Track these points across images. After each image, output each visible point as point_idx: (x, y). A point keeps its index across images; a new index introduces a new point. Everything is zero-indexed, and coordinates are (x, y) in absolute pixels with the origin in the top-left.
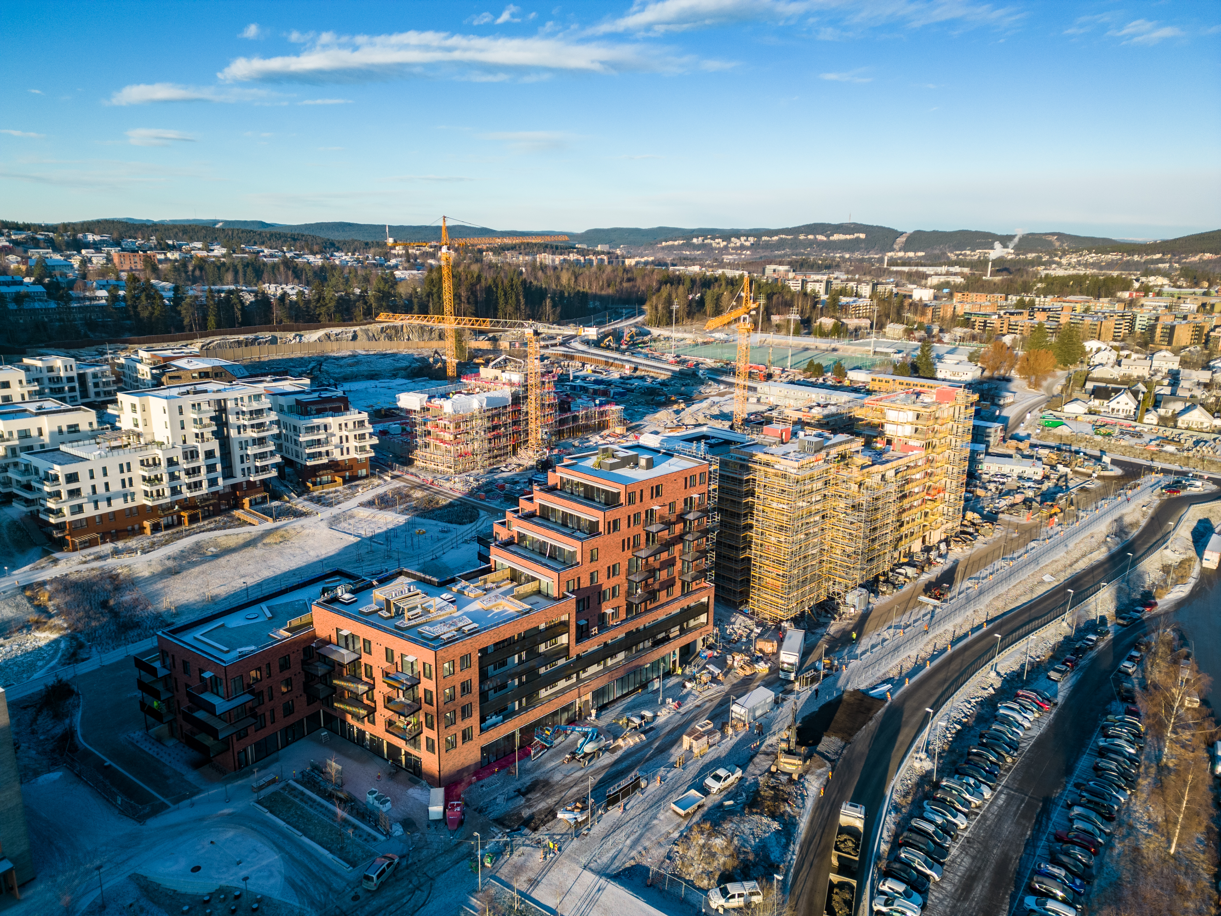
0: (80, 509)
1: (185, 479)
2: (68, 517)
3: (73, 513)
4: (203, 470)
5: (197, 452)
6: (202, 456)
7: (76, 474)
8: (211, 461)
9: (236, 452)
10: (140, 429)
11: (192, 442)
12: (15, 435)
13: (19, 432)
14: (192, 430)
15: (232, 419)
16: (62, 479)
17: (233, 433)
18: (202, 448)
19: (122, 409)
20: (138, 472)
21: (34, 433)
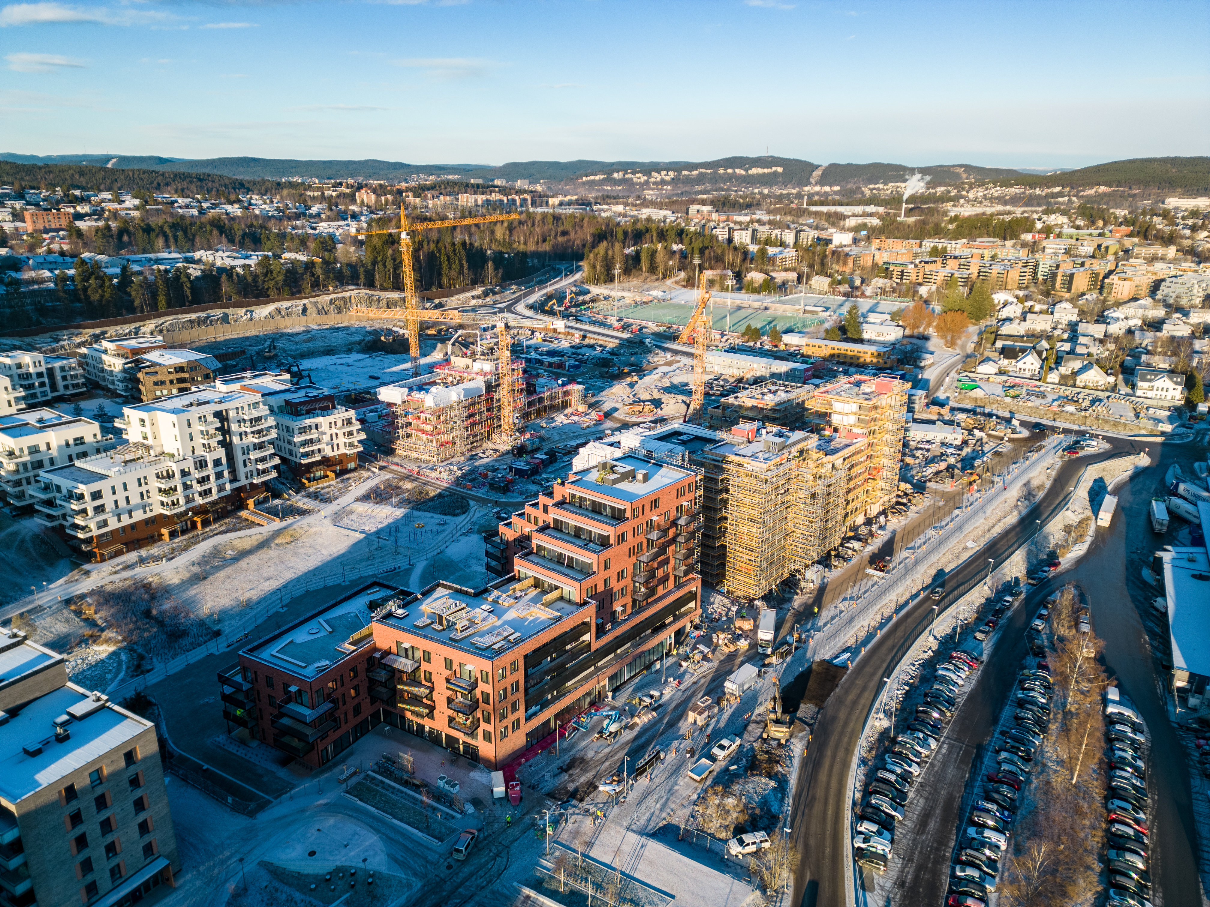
0: (105, 523)
1: (197, 487)
4: (212, 478)
5: (206, 462)
6: (210, 465)
7: (100, 492)
8: (219, 469)
9: (239, 458)
10: (150, 442)
11: (200, 452)
12: (26, 452)
13: (29, 448)
14: (199, 441)
15: (234, 427)
16: (87, 497)
17: (236, 440)
18: (210, 458)
19: (129, 423)
20: (155, 484)
21: (43, 448)
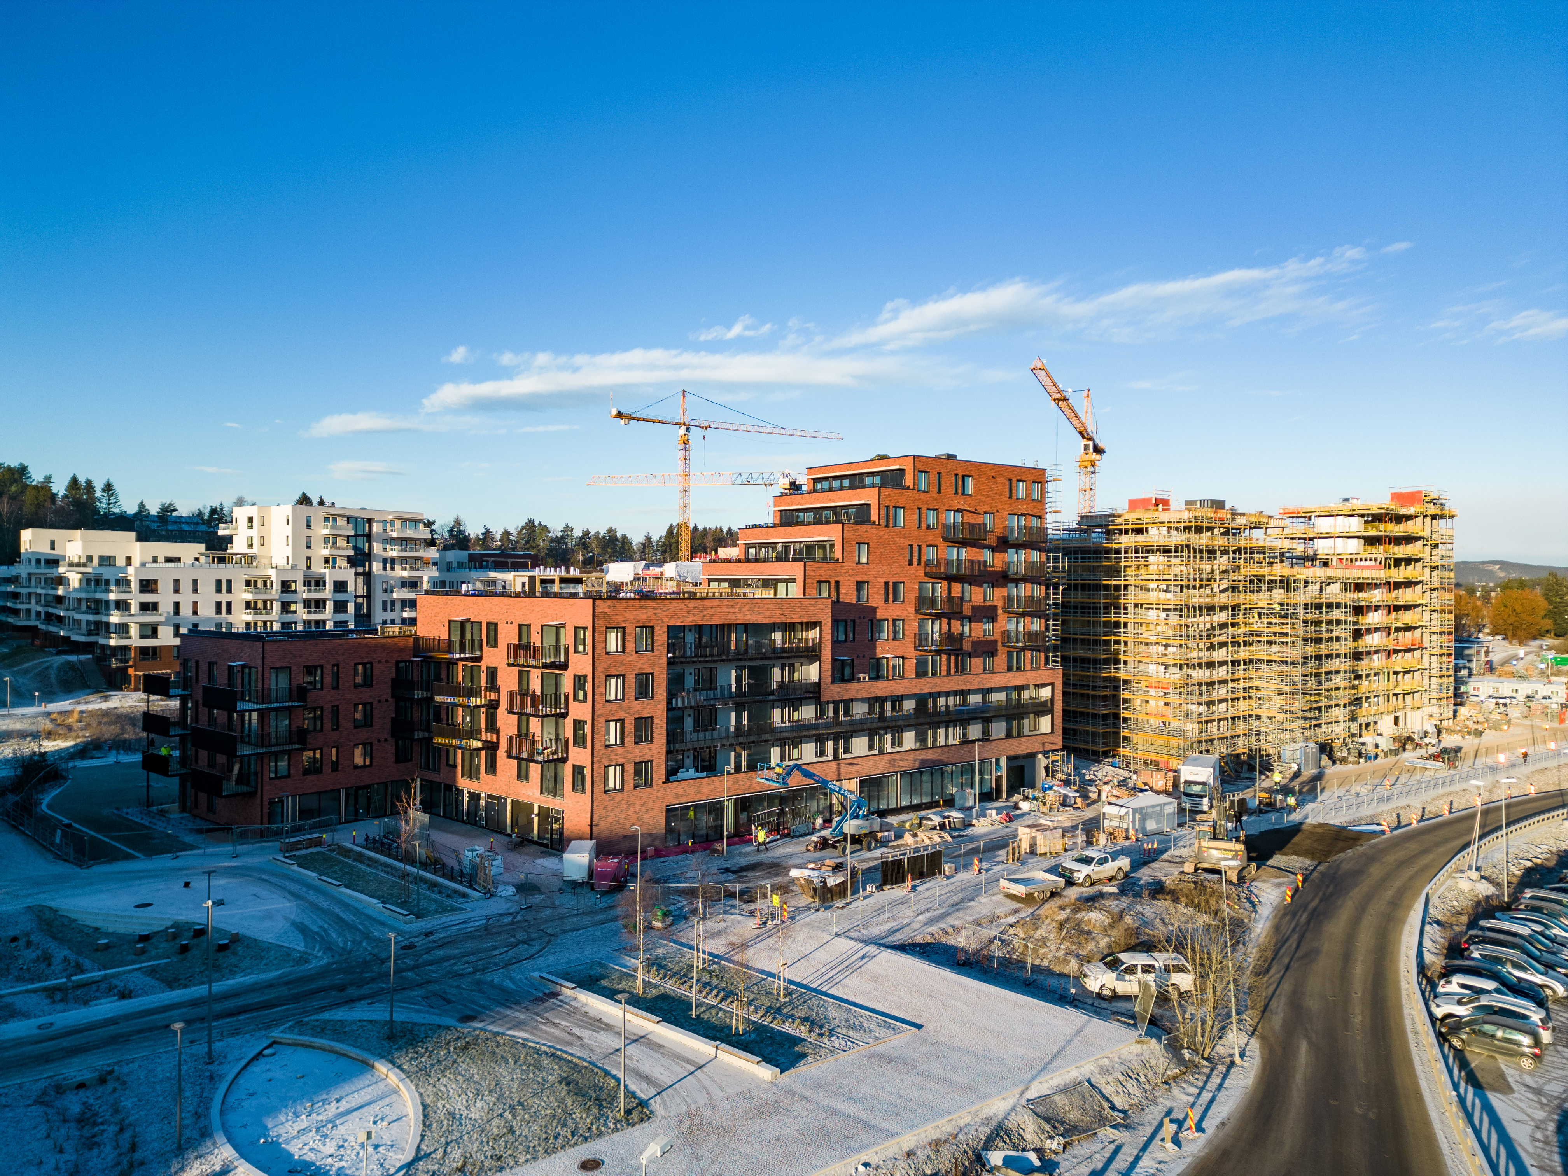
0: (152, 631)
1: (303, 614)
2: (135, 641)
3: (142, 637)
4: (330, 606)
8: (341, 597)
9: (379, 597)
10: (254, 551)
11: (319, 568)
14: (322, 551)
15: (377, 548)
16: (134, 586)
17: (377, 567)
18: (330, 576)
20: (242, 595)
